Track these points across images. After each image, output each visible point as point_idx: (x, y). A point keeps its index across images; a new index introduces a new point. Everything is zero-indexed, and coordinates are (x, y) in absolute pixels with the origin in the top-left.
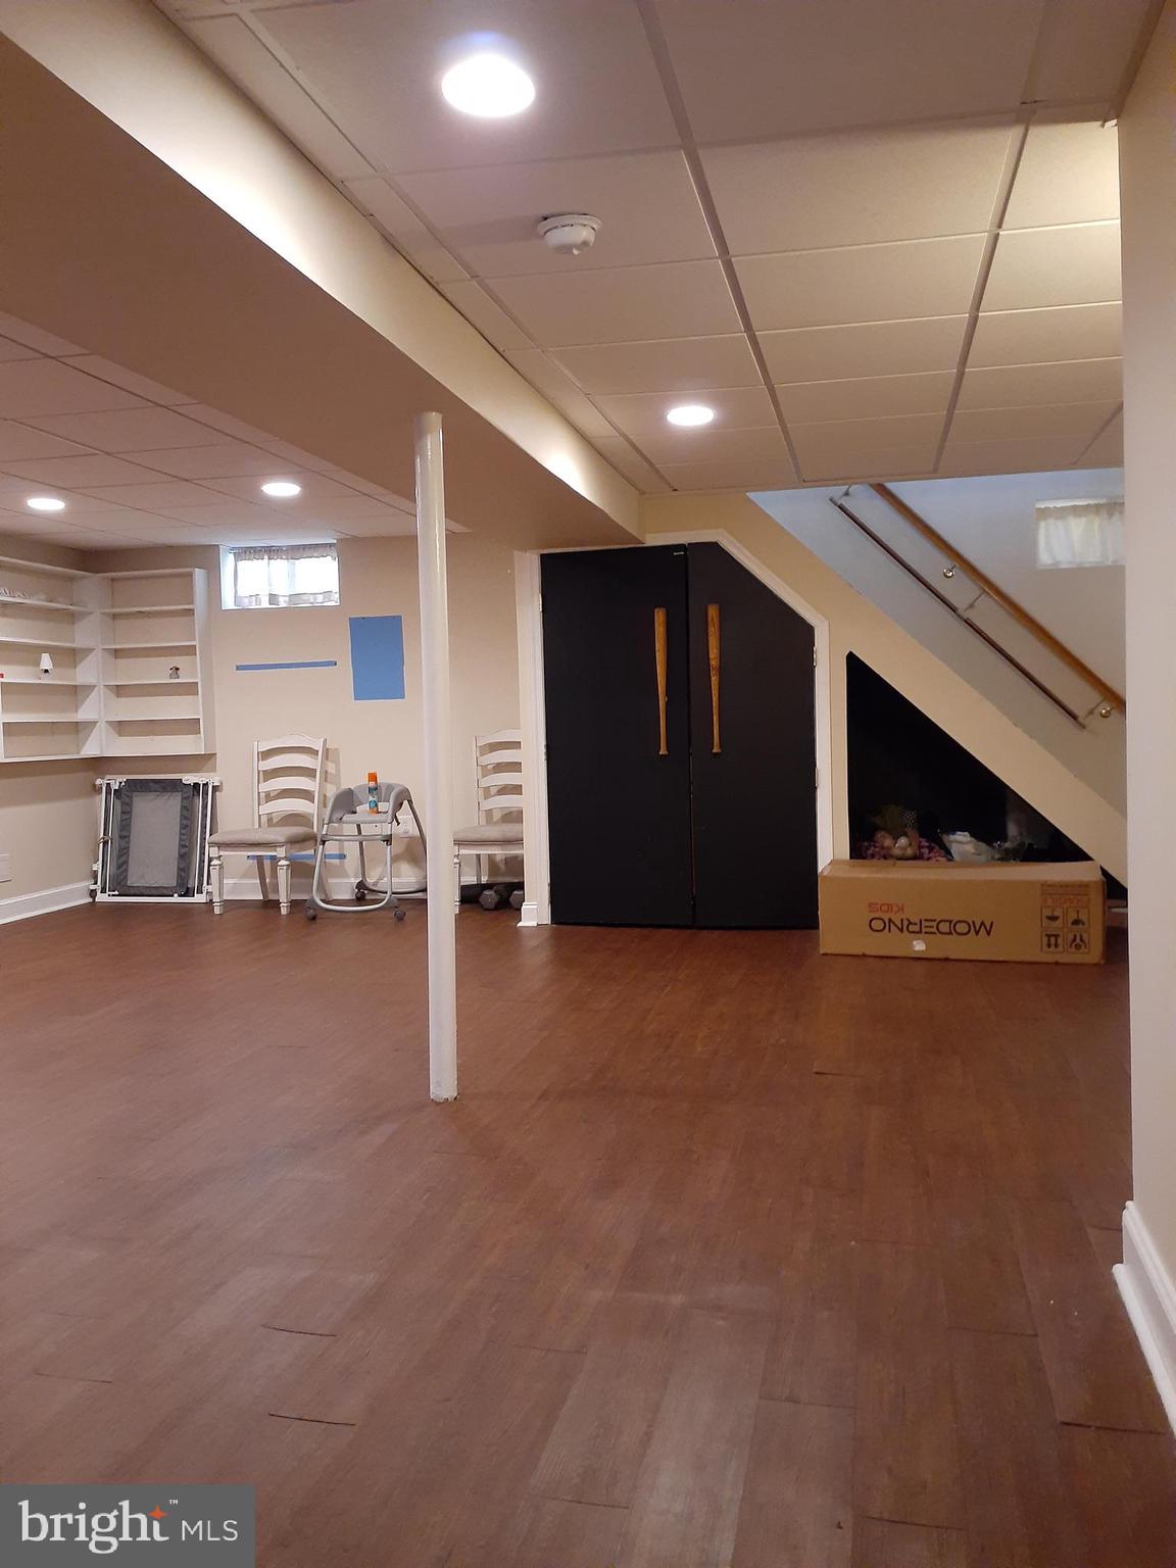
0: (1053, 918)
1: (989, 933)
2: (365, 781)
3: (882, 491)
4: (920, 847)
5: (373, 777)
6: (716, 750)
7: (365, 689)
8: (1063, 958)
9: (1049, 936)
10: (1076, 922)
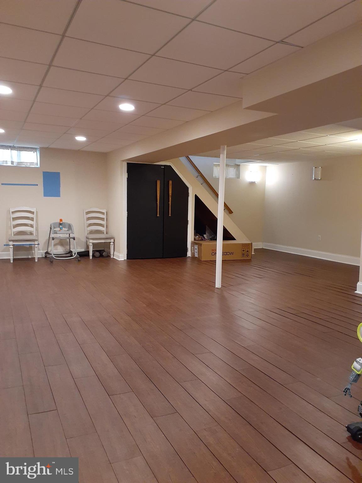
0: (243, 251)
1: (233, 254)
2: (59, 221)
3: (188, 158)
4: (202, 238)
5: (61, 220)
6: (170, 215)
7: (47, 194)
8: (245, 258)
9: (243, 254)
10: (247, 251)
